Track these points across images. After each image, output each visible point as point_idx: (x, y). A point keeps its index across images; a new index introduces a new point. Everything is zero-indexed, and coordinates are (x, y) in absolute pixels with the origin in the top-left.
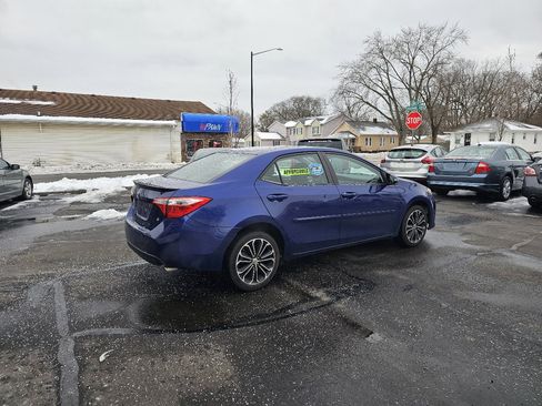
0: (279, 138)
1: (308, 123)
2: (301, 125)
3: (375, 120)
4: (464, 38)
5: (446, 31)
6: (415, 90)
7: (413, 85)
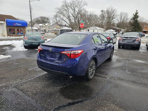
0: (37, 29)
1: (46, 25)
2: (44, 25)
3: (65, 25)
4: (87, 5)
5: (83, 2)
6: (75, 18)
7: (75, 16)
